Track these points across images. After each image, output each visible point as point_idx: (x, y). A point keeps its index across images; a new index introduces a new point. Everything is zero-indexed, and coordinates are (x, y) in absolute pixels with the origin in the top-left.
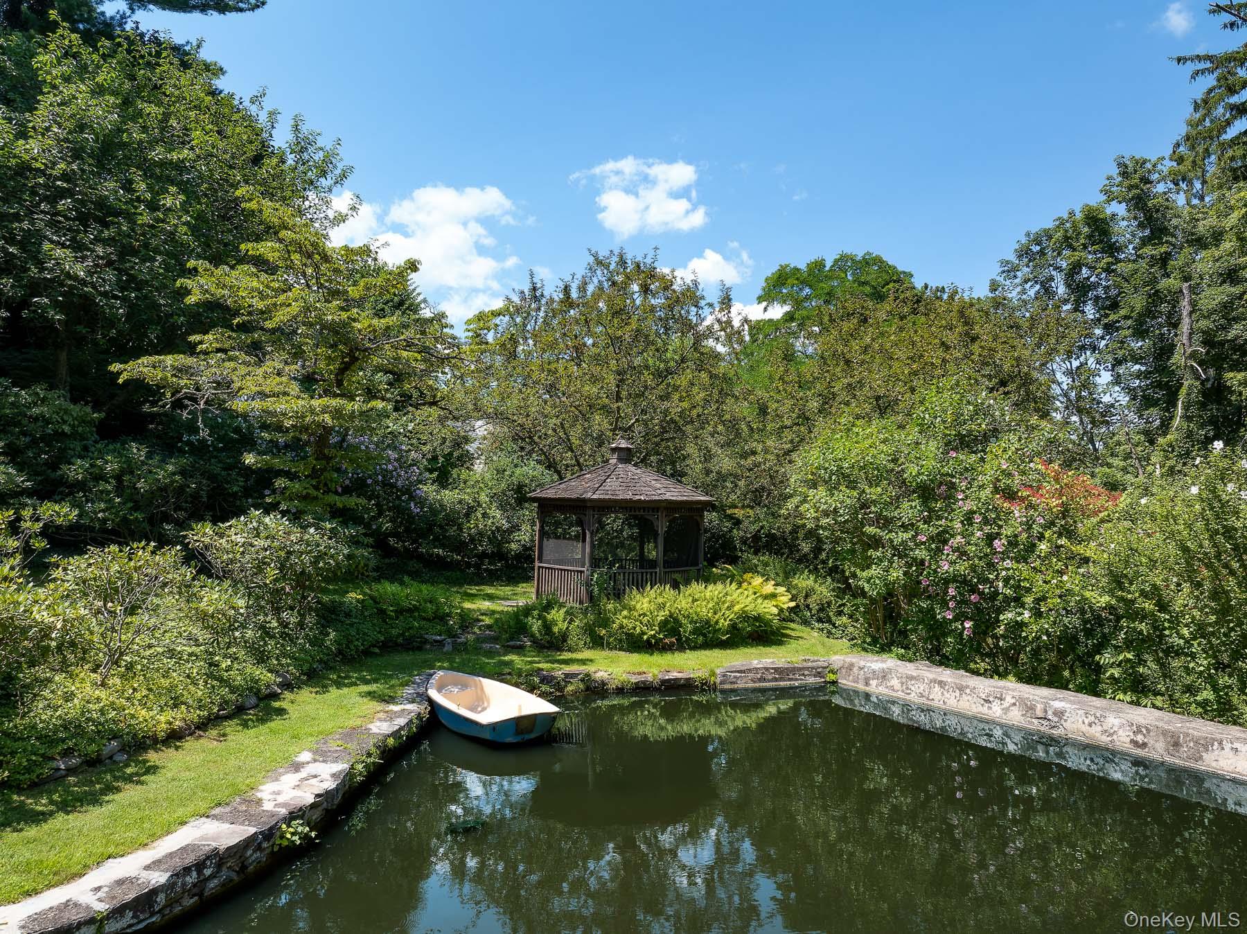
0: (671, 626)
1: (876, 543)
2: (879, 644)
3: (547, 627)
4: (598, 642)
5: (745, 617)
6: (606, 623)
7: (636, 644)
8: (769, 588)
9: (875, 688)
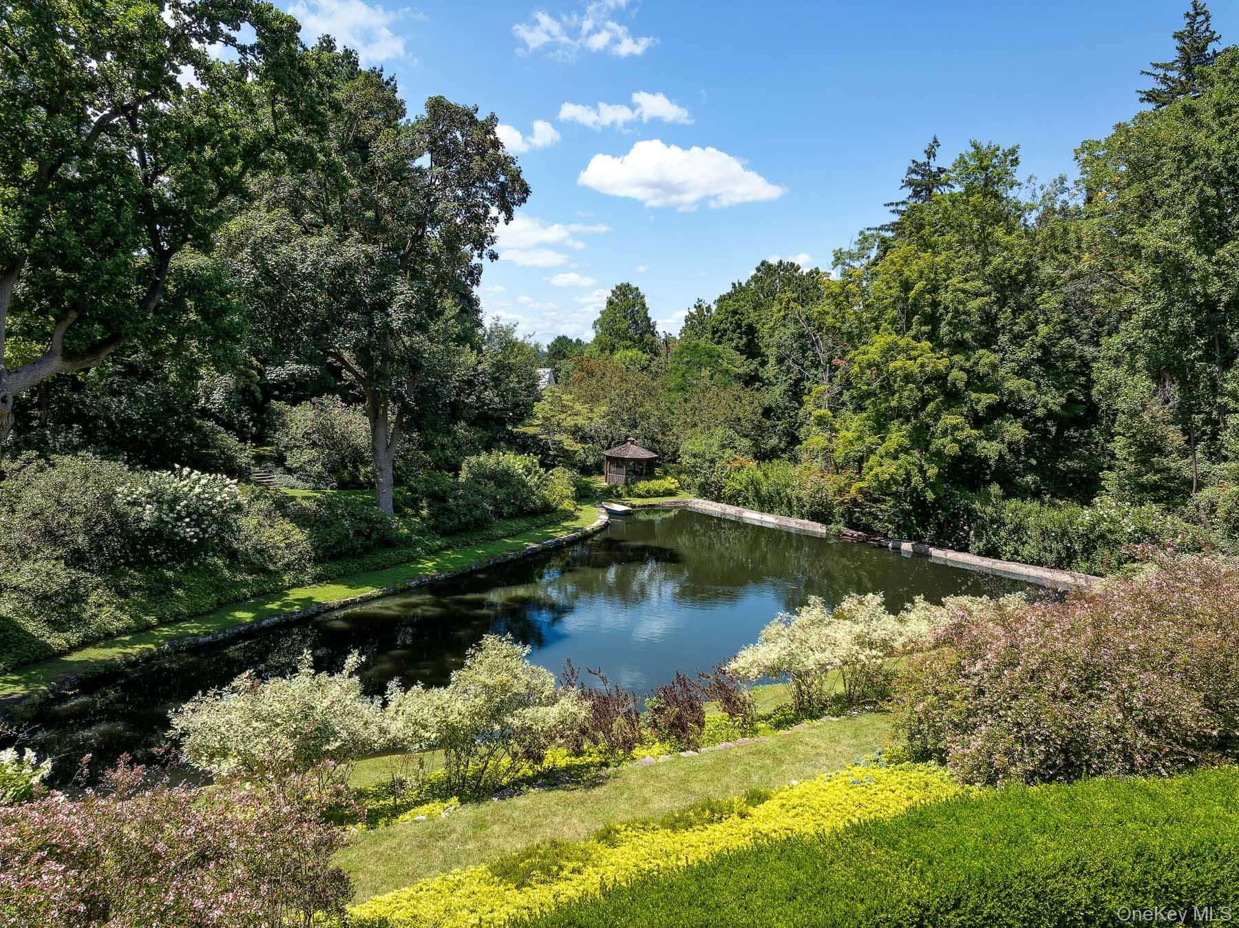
0: (648, 492)
1: (699, 472)
2: (700, 496)
3: (617, 492)
4: (630, 496)
5: (666, 489)
6: (632, 491)
7: (640, 496)
8: (673, 480)
9: (696, 506)
